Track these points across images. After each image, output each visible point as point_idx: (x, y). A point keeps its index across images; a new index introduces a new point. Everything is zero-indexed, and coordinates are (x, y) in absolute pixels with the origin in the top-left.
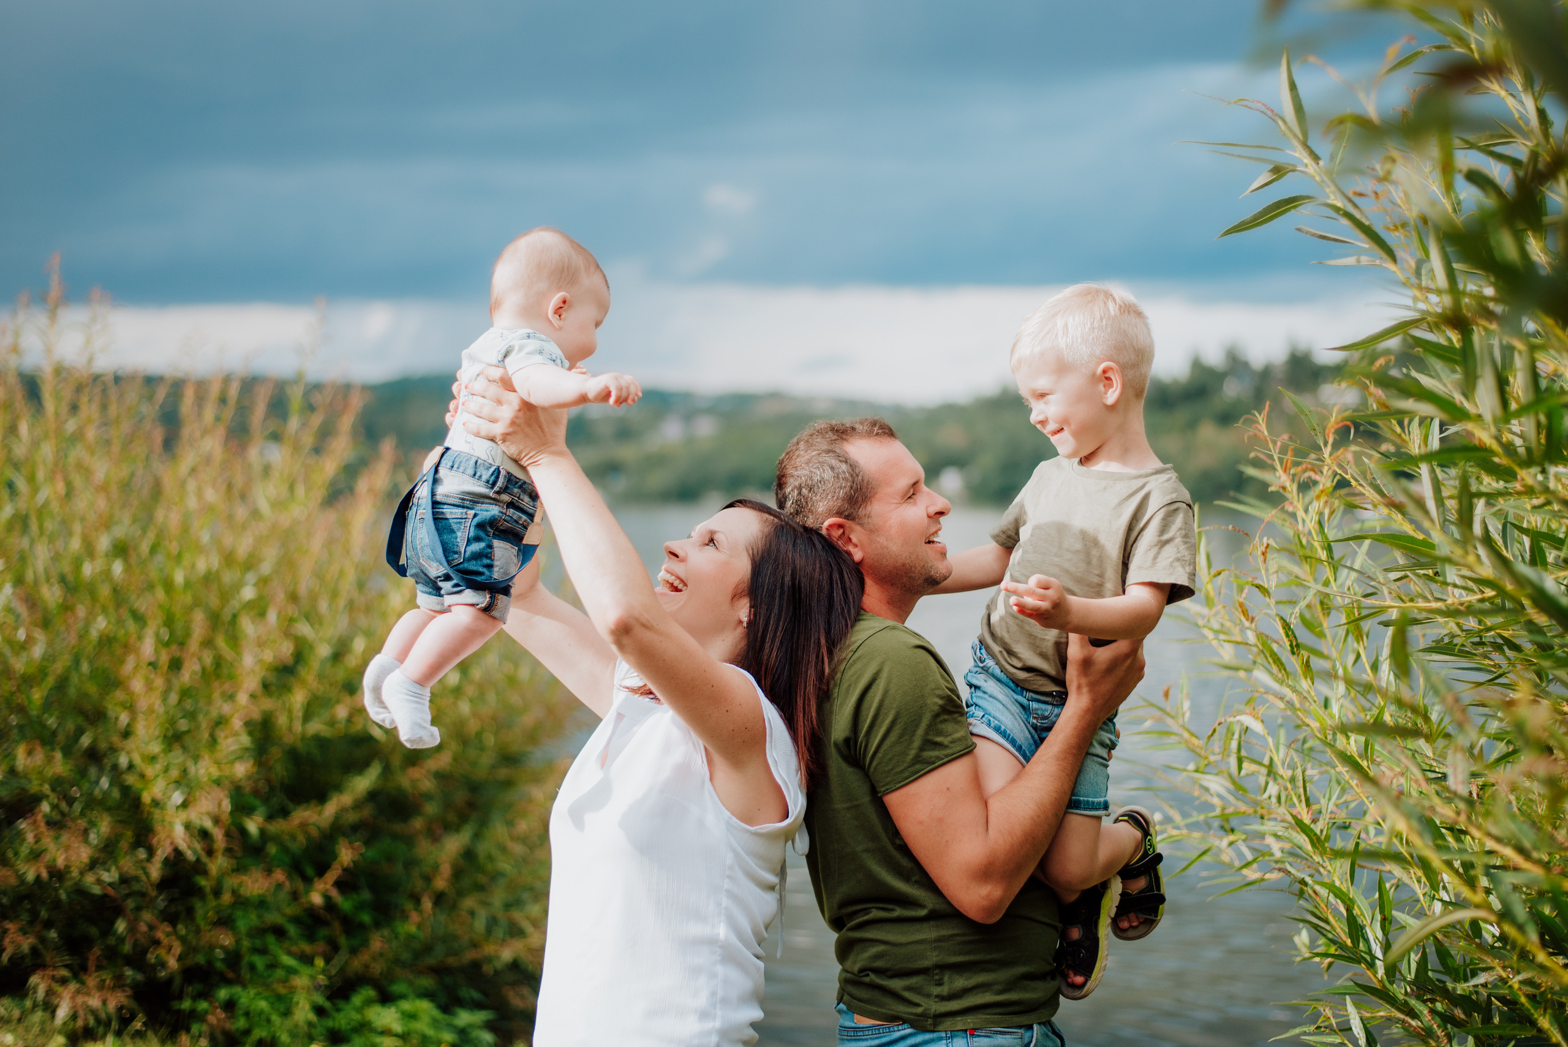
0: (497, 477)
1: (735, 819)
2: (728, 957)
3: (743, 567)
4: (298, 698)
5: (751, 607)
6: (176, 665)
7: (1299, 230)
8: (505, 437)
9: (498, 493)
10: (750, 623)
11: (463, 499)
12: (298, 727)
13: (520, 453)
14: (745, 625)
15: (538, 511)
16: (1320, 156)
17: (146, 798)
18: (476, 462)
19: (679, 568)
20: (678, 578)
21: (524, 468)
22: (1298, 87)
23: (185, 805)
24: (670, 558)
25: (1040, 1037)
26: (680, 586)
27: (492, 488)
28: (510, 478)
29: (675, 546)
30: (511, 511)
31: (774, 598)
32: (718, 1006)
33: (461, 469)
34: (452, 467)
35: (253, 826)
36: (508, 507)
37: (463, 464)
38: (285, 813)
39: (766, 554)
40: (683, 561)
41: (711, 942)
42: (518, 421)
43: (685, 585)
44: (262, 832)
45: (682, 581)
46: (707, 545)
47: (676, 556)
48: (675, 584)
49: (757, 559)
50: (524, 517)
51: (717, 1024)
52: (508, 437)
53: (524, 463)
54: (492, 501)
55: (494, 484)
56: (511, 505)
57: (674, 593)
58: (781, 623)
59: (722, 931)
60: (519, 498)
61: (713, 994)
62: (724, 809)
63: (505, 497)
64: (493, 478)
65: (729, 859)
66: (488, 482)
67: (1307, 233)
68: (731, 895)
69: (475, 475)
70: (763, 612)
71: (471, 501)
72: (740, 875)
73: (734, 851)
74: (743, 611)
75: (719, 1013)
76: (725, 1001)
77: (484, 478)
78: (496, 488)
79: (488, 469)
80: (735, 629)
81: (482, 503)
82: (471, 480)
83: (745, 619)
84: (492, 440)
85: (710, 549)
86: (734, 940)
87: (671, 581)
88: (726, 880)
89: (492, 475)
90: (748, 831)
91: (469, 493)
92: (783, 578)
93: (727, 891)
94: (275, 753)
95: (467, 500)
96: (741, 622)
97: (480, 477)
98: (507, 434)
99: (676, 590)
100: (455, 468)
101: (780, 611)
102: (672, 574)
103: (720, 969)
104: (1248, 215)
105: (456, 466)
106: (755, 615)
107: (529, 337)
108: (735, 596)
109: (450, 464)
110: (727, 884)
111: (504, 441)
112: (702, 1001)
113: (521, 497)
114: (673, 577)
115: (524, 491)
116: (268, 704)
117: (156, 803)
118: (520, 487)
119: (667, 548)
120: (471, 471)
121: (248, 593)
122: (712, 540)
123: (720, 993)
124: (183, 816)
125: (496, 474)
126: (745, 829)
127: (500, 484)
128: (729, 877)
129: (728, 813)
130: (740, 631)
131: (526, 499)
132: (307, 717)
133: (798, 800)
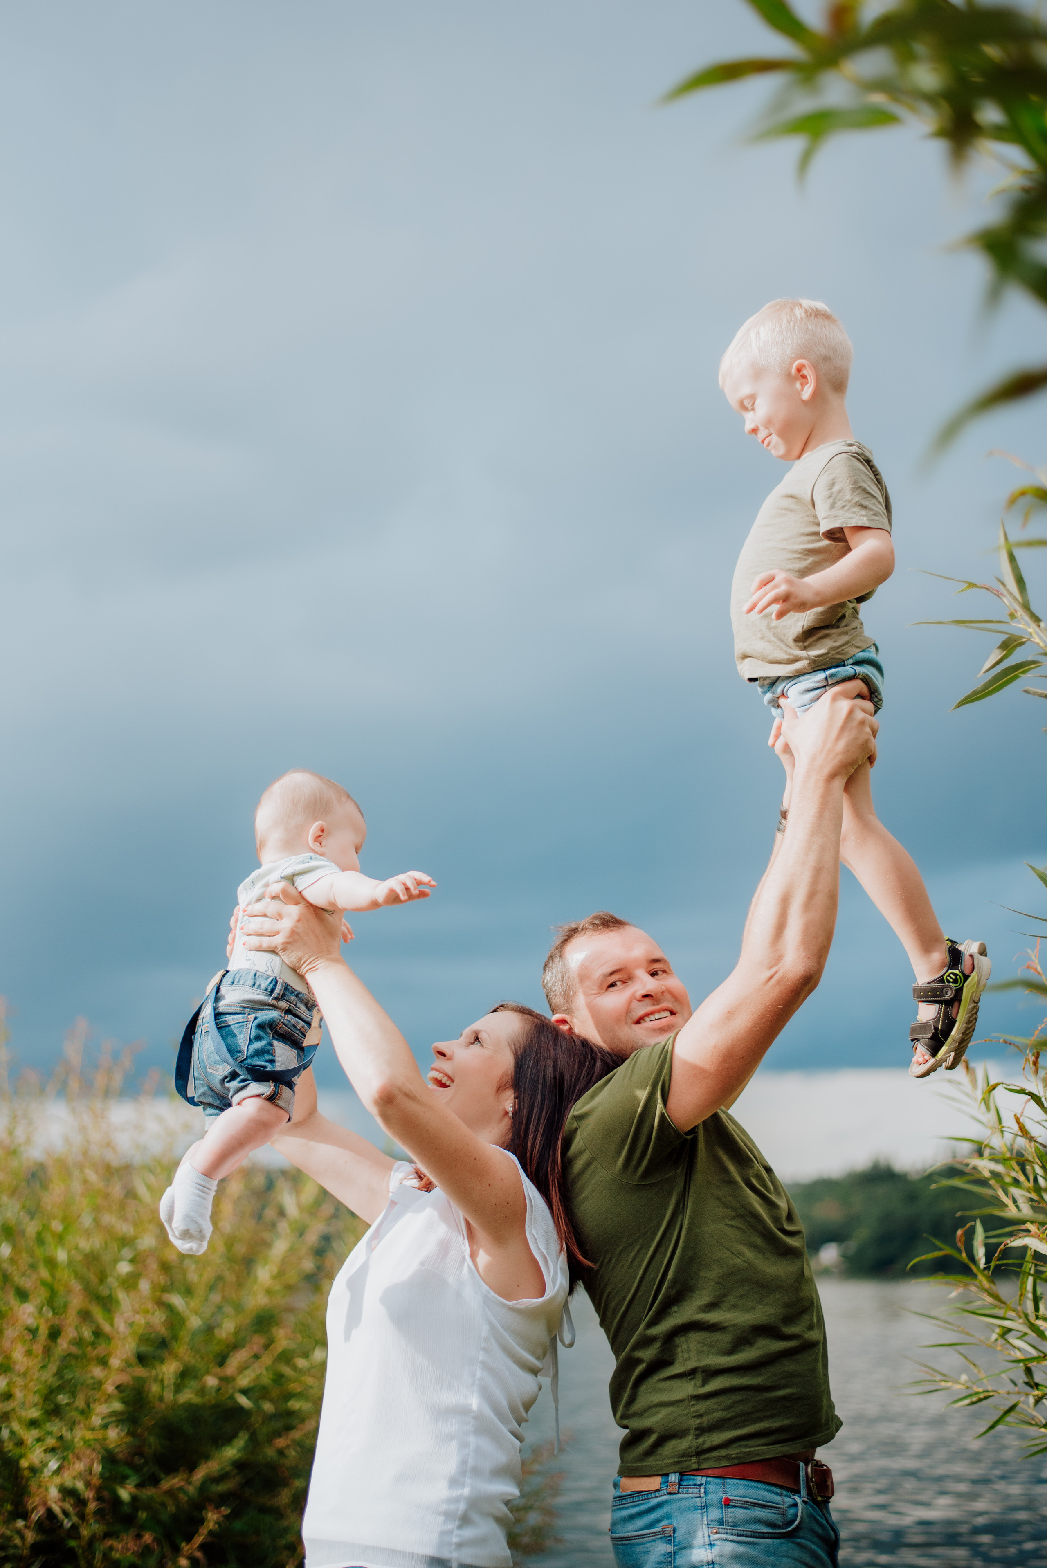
0: (275, 985)
1: (493, 1293)
2: (482, 1428)
3: (506, 1062)
4: (169, 1369)
5: (516, 1098)
6: (55, 1334)
7: (1026, 691)
8: (286, 947)
9: (276, 999)
10: (516, 1113)
11: (244, 1007)
12: (169, 1396)
13: (300, 960)
14: (510, 1115)
15: (314, 1018)
16: (1041, 617)
17: (24, 1463)
18: (255, 974)
19: (446, 1065)
20: (446, 1075)
21: (302, 977)
22: (1016, 558)
23: (60, 1468)
24: (438, 1058)
25: (805, 1517)
26: (448, 1083)
27: (271, 995)
28: (286, 987)
29: (443, 1046)
30: (289, 1017)
31: (536, 1088)
32: (468, 1474)
33: (242, 982)
34: (233, 982)
35: (124, 1494)
36: (285, 1013)
37: (242, 978)
38: (154, 1481)
39: (528, 1049)
40: (450, 1059)
41: (463, 1411)
42: (297, 930)
43: (453, 1081)
44: (134, 1498)
45: (449, 1078)
46: (472, 1043)
47: (444, 1055)
48: (443, 1081)
49: (519, 1053)
50: (302, 1023)
51: (466, 1491)
52: (289, 946)
53: (303, 970)
54: (271, 1008)
55: (272, 991)
56: (288, 1011)
57: (442, 1089)
58: (544, 1113)
59: (475, 1402)
60: (295, 1005)
61: (464, 1462)
62: (482, 1283)
63: (283, 1004)
64: (271, 986)
65: (485, 1330)
66: (266, 990)
67: (1034, 693)
68: (485, 1366)
69: (254, 985)
70: (527, 1101)
71: (251, 1008)
72: (495, 1347)
73: (491, 1324)
74: (508, 1102)
75: (468, 1481)
76: (476, 1472)
77: (263, 986)
78: (275, 995)
79: (266, 979)
80: (501, 1120)
81: (262, 1010)
82: (251, 990)
83: (510, 1109)
84: (273, 951)
85: (476, 1046)
86: (488, 1412)
87: (439, 1078)
88: (482, 1353)
89: (270, 983)
90: (505, 1305)
91: (249, 1001)
92: (545, 1070)
93: (483, 1363)
94: (147, 1421)
95: (248, 1008)
96: (507, 1113)
97: (259, 986)
98: (288, 943)
99: (443, 1085)
100: (235, 983)
101: (543, 1099)
102: (440, 1072)
103: (472, 1439)
104: (978, 685)
105: (236, 980)
106: (519, 1104)
107: (311, 858)
108: (500, 1089)
109: (231, 980)
110: (482, 1356)
111: (284, 950)
112: (451, 1465)
113: (298, 1005)
114: (441, 1075)
115: (301, 1001)
116: (140, 1371)
117: (33, 1470)
118: (297, 996)
119: (435, 1048)
120: (251, 982)
121: (124, 1268)
122: (477, 1039)
123: (471, 1463)
124: (57, 1480)
125: (273, 983)
126: (502, 1303)
127: (278, 990)
128: (484, 1349)
129: (486, 1287)
130: (507, 1122)
131: (303, 1007)
132: (178, 1388)
133: (556, 1280)
